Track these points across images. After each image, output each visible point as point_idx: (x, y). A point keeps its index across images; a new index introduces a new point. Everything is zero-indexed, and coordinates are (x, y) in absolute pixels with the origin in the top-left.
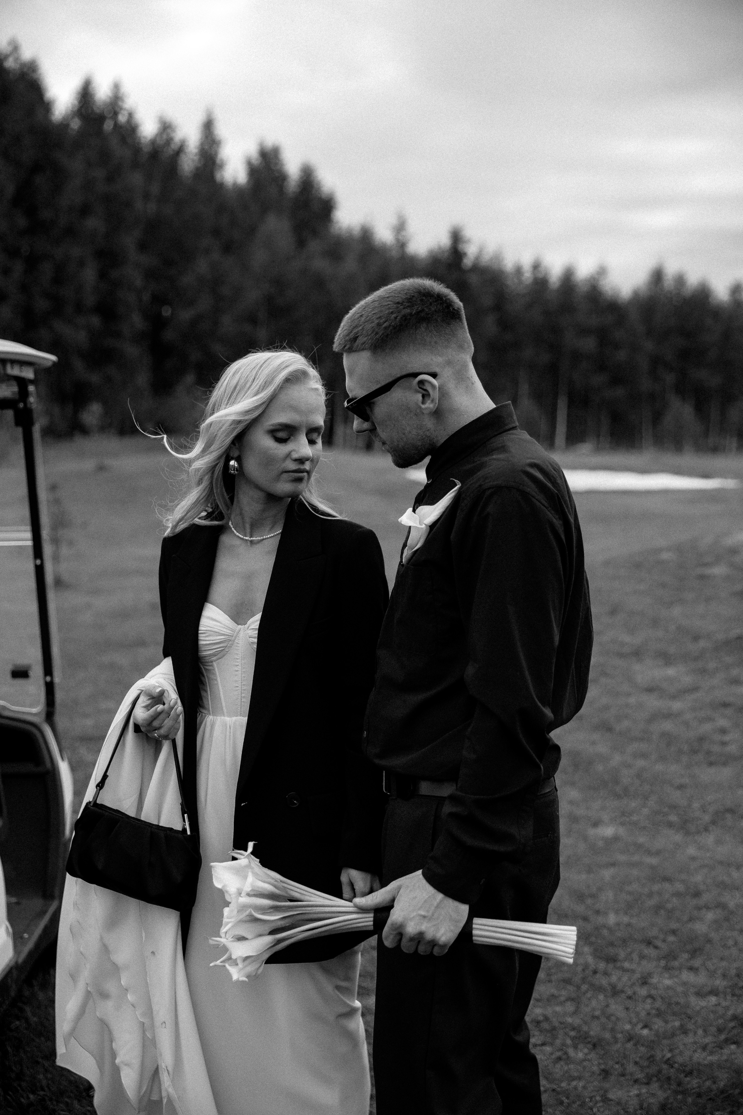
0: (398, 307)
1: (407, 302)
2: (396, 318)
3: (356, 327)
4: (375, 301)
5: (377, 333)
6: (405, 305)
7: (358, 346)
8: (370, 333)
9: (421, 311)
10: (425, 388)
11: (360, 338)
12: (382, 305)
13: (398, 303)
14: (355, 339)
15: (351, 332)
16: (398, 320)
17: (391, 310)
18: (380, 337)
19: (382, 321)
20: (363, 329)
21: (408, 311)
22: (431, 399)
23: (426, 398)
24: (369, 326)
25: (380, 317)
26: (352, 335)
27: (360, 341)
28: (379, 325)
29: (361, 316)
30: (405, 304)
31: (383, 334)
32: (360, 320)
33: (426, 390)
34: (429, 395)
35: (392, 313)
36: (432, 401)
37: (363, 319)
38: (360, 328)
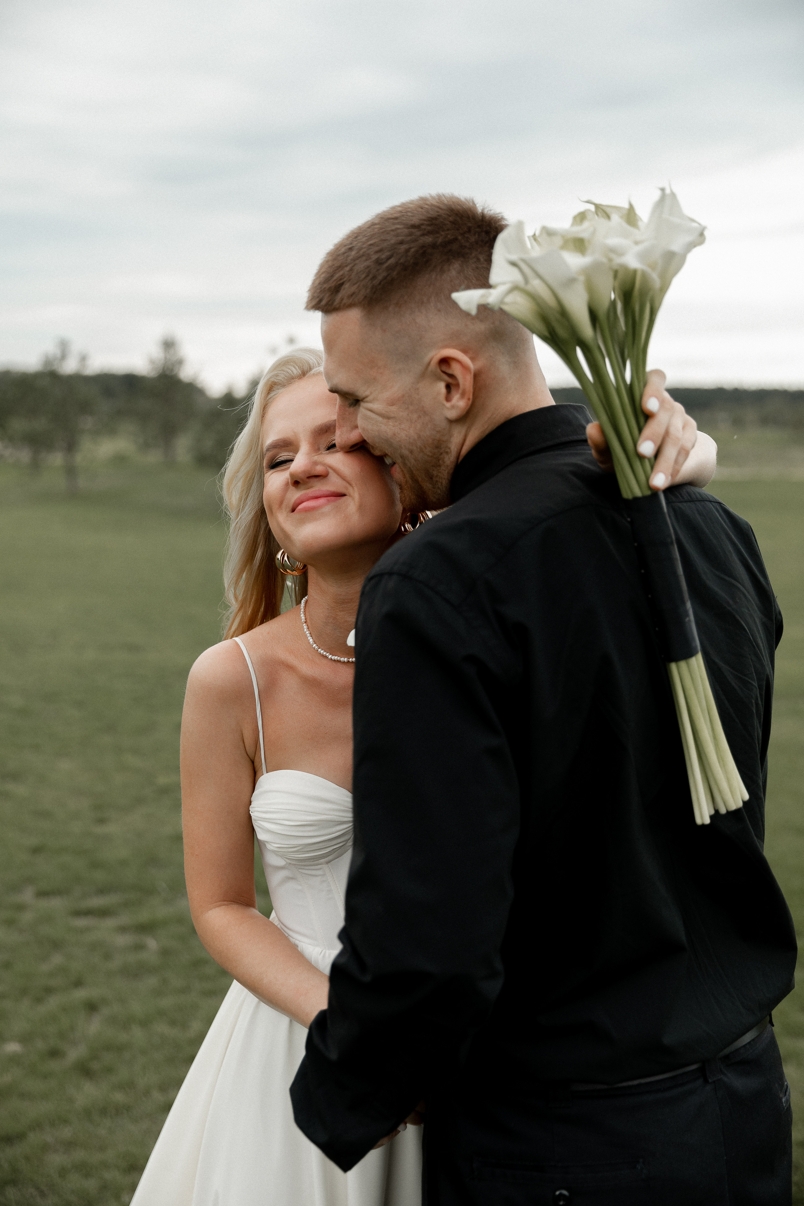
0: (411, 234)
1: (428, 225)
2: (407, 251)
3: (340, 267)
4: (376, 224)
5: (374, 277)
6: (425, 229)
7: (342, 299)
8: (363, 276)
9: (450, 242)
10: (450, 372)
11: (347, 286)
12: (385, 231)
13: (413, 226)
14: (337, 289)
15: (332, 276)
16: (410, 254)
17: (400, 238)
18: (380, 284)
19: (383, 256)
20: (351, 270)
21: (429, 239)
22: (460, 391)
23: (453, 392)
24: (361, 265)
25: (381, 251)
26: (332, 284)
27: (347, 290)
28: (379, 262)
29: (351, 249)
30: (423, 227)
31: (385, 278)
32: (348, 256)
33: (452, 376)
34: (458, 385)
35: (402, 243)
36: (463, 395)
37: (353, 253)
38: (348, 268)
